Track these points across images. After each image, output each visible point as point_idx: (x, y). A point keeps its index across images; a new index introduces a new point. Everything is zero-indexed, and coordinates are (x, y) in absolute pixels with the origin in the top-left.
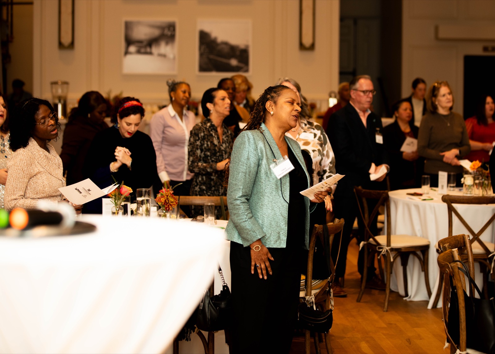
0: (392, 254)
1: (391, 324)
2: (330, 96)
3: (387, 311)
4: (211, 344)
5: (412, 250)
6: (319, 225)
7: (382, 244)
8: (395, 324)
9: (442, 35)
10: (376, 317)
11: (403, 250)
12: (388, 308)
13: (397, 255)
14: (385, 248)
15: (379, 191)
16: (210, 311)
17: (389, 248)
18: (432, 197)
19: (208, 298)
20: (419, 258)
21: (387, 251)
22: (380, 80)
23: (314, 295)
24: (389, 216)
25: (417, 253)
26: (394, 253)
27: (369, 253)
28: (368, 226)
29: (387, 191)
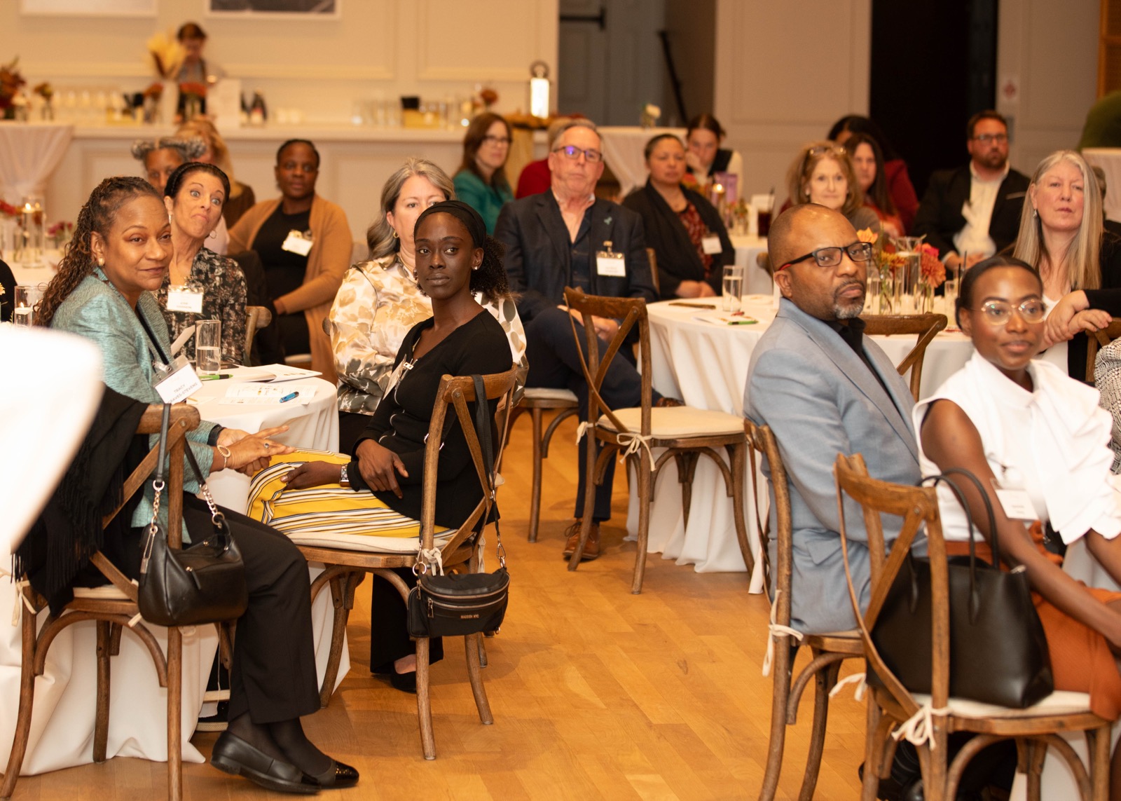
0: (653, 454)
1: (645, 625)
2: (534, 75)
3: (640, 592)
4: (173, 663)
5: (704, 444)
6: (454, 376)
7: (629, 430)
8: (655, 626)
10: (609, 607)
11: (681, 445)
12: (641, 586)
13: (667, 455)
14: (637, 439)
15: (623, 299)
16: (171, 576)
17: (648, 438)
18: (754, 318)
19: (163, 547)
20: (721, 465)
21: (641, 445)
22: (664, 36)
23: (439, 547)
24: (647, 360)
25: (716, 450)
26: (660, 451)
27: (599, 450)
28: (596, 385)
29: (642, 299)
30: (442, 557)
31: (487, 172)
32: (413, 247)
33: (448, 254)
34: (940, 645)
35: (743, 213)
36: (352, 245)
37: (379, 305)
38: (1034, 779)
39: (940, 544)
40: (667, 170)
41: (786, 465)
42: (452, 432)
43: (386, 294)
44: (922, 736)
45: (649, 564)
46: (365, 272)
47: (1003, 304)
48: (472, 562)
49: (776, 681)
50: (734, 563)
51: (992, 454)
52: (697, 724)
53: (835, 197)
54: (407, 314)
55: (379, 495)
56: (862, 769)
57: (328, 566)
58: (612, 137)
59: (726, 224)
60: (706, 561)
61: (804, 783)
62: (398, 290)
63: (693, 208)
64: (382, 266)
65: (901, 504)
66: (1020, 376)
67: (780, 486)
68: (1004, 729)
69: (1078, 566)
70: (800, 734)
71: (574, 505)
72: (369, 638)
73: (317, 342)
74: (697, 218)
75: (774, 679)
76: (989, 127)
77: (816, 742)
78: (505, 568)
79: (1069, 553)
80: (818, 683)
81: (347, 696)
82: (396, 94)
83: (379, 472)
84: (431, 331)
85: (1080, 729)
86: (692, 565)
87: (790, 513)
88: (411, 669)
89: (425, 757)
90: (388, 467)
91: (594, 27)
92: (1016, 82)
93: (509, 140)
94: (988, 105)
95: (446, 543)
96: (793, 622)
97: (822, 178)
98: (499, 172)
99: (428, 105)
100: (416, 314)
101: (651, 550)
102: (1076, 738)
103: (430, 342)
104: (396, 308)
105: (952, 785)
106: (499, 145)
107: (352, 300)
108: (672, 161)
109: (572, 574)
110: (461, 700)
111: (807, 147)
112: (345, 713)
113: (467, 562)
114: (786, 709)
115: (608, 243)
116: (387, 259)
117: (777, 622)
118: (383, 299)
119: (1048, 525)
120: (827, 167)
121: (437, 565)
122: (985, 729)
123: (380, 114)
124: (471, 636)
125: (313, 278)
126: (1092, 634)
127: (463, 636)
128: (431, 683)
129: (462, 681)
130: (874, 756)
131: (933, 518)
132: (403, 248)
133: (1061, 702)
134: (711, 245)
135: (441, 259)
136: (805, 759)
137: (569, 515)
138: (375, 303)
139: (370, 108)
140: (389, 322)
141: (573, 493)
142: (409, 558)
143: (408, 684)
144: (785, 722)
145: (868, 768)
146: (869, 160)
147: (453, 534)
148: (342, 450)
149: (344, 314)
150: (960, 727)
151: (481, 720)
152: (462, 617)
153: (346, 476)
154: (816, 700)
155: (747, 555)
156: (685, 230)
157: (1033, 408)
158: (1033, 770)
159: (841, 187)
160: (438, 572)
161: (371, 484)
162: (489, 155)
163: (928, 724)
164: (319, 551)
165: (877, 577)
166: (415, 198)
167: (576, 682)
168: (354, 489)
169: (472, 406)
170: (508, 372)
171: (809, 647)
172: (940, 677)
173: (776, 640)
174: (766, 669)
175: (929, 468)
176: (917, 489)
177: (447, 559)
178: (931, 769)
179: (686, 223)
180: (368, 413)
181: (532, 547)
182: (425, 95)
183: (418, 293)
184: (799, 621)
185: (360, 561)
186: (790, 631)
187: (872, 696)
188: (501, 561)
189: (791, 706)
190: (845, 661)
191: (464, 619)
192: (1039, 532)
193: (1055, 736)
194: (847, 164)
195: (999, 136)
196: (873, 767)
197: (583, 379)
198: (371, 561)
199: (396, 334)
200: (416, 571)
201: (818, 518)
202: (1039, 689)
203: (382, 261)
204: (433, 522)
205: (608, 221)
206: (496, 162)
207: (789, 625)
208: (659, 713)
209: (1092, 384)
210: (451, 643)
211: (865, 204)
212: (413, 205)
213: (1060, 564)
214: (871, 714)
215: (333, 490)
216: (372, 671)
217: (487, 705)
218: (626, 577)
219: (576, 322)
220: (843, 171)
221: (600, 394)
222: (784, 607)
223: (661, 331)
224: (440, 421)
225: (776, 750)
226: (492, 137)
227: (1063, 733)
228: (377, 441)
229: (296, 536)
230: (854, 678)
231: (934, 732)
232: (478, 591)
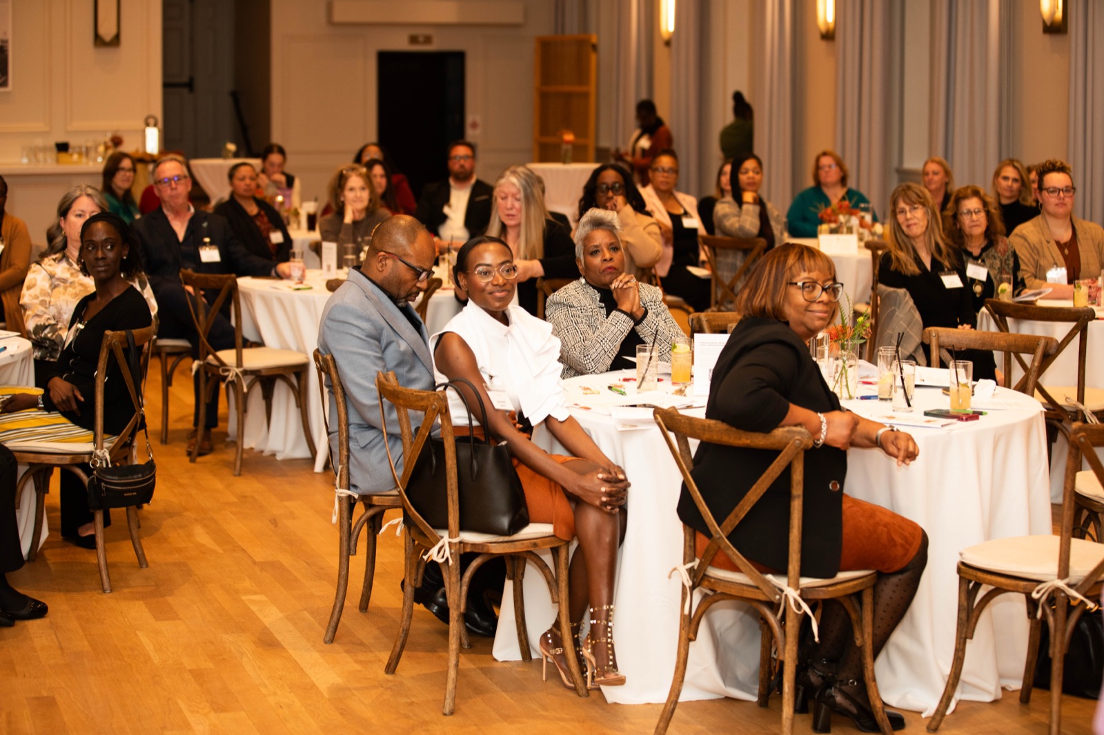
0: (245, 380)
1: (245, 497)
2: (148, 125)
3: (240, 475)
5: (279, 372)
6: (113, 330)
7: (228, 364)
8: (252, 497)
9: (338, 17)
10: (220, 485)
11: (264, 373)
12: (240, 470)
13: (254, 381)
14: (234, 370)
15: (220, 276)
17: (241, 369)
18: (311, 285)
20: (291, 386)
21: (237, 375)
22: (235, 96)
23: (107, 448)
24: (238, 317)
25: (287, 376)
26: (249, 378)
27: (208, 379)
28: (204, 335)
29: (234, 275)
30: (110, 454)
31: (120, 193)
32: (79, 245)
33: (108, 250)
34: (452, 496)
35: (297, 214)
36: (31, 246)
37: (54, 287)
38: (518, 584)
39: (449, 428)
40: (245, 187)
41: (342, 382)
42: (113, 370)
43: (59, 279)
44: (443, 557)
45: (245, 456)
46: (43, 265)
47: (489, 268)
48: (129, 458)
49: (341, 526)
50: (303, 452)
51: (482, 368)
52: (286, 560)
53: (362, 201)
54: (74, 291)
55: (65, 414)
56: (403, 583)
57: (31, 464)
58: (204, 166)
59: (285, 222)
60: (283, 452)
61: (363, 595)
62: (67, 275)
63: (262, 213)
64: (54, 260)
65: (423, 403)
66: (500, 315)
67: (339, 396)
68: (497, 550)
69: (541, 440)
70: (358, 562)
71: (192, 418)
72: (59, 514)
73: (10, 314)
74: (266, 219)
75: (340, 526)
76: (461, 151)
77: (370, 567)
78: (152, 460)
79: (534, 432)
80: (369, 527)
81: (47, 553)
82: (51, 142)
83: (64, 398)
84: (94, 302)
85: (548, 547)
86: (274, 455)
87: (347, 414)
88: (91, 532)
89: (104, 591)
90: (70, 394)
91: (185, 91)
92: (479, 119)
93: (134, 170)
94: (458, 135)
95: (111, 445)
96: (351, 487)
97: (352, 189)
98: (128, 192)
99: (74, 148)
100: (80, 291)
101: (246, 446)
102: (545, 554)
103: (95, 309)
104: (65, 288)
105: (465, 588)
106: (128, 174)
107: (34, 285)
108: (248, 181)
109: (193, 465)
110: (126, 552)
111: (340, 168)
112: (47, 565)
113: (126, 458)
114: (349, 545)
115: (207, 240)
116: (58, 255)
117: (341, 487)
118: (57, 283)
119: (521, 414)
120: (355, 181)
121: (106, 460)
122: (485, 550)
123: (41, 156)
124: (131, 507)
125: (5, 270)
126: (552, 484)
127: (124, 509)
128: (105, 542)
129: (124, 539)
130: (410, 573)
131: (445, 412)
132: (70, 245)
133: (534, 530)
134: (276, 237)
135: (103, 253)
136: (362, 580)
137: (189, 425)
138: (51, 285)
139: (33, 152)
140: (62, 297)
141: (192, 410)
142: (87, 456)
143: (90, 543)
144: (349, 554)
145: (407, 581)
146: (382, 176)
147: (116, 439)
148: (37, 385)
149: (30, 295)
150: (468, 550)
151: (140, 564)
152: (125, 495)
153: (42, 402)
154: (368, 538)
155: (312, 447)
156: (258, 228)
157: (509, 336)
158: (517, 577)
159: (365, 195)
160: (107, 464)
161: (60, 407)
162: (120, 181)
163: (447, 547)
164: (25, 454)
165: (408, 454)
166: (83, 211)
167: (202, 536)
168: (47, 411)
169: (126, 351)
170: (149, 328)
171: (362, 503)
172: (453, 518)
173: (340, 499)
174: (335, 519)
175: (441, 378)
176: (433, 392)
177: (113, 455)
178: (450, 578)
179: (258, 223)
180: (52, 360)
181: (163, 448)
182: (73, 142)
183: (81, 277)
184: (355, 486)
185: (53, 460)
186: (350, 492)
187: (407, 532)
188: (150, 456)
189: (353, 543)
190: (386, 511)
191: (127, 496)
192: (514, 419)
193: (530, 552)
194: (368, 179)
195: (467, 157)
196: (410, 580)
197: (196, 332)
198: (61, 459)
199: (67, 305)
200: (92, 465)
201: (362, 417)
202: (520, 521)
203: (54, 257)
204: (102, 431)
205: (205, 225)
206: (126, 185)
207: (349, 489)
208: (260, 554)
209: (544, 318)
210: (118, 513)
211: (382, 206)
212: (80, 216)
213: (530, 439)
214: (408, 545)
215: (33, 413)
216: (63, 535)
217: (143, 554)
218: (229, 465)
219: (189, 293)
220: (366, 183)
221: (208, 341)
222: (344, 477)
223: (247, 296)
224: (104, 362)
225: (344, 573)
226: (123, 169)
227: (536, 551)
228: (61, 377)
229: (9, 445)
230: (395, 521)
231: (451, 554)
232: (135, 477)
